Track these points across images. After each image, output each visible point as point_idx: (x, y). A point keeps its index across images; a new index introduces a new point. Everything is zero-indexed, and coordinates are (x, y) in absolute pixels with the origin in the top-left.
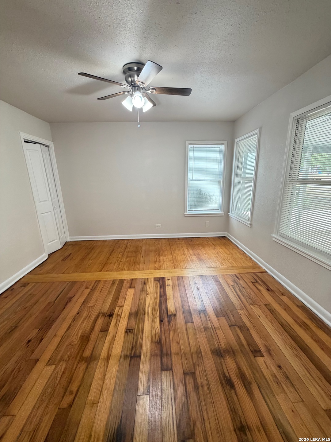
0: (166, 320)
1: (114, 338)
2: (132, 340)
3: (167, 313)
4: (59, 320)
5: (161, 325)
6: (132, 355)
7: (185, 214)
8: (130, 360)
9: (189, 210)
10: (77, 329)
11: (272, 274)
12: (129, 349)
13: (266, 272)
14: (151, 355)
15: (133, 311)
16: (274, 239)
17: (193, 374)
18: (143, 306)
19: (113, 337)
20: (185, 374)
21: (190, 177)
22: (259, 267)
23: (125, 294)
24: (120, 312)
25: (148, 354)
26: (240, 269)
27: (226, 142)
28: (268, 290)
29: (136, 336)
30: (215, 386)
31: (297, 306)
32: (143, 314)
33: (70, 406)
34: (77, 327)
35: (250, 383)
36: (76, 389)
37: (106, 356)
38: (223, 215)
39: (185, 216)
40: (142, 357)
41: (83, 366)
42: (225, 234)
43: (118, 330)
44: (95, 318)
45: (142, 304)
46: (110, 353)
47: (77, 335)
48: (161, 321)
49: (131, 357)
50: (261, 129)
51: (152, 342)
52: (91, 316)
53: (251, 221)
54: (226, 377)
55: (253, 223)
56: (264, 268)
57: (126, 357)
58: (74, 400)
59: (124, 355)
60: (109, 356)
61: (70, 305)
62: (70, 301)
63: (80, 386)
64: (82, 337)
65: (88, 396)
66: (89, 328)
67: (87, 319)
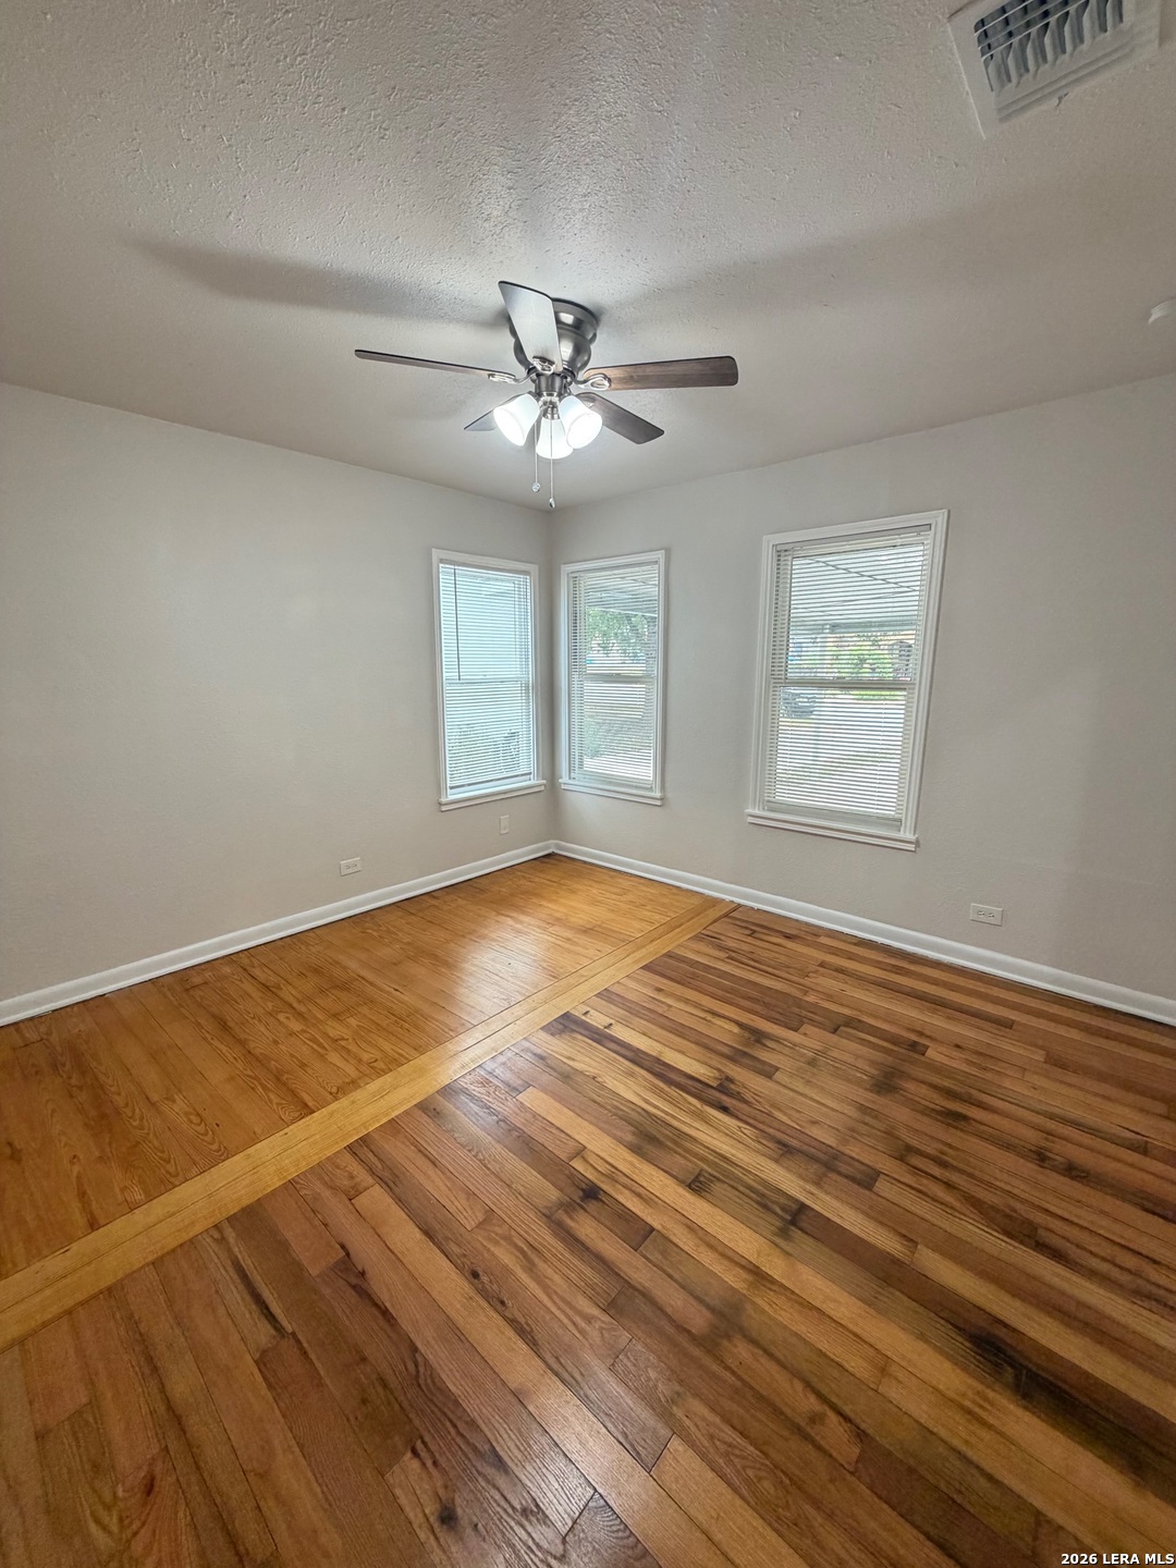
0: (726, 1100)
1: (692, 1227)
2: (737, 1193)
3: (711, 1087)
4: (435, 1353)
5: (737, 1118)
6: (789, 1218)
7: (443, 800)
8: (801, 1229)
9: (452, 788)
10: (559, 1308)
11: (757, 906)
12: (762, 1215)
13: (740, 906)
14: (818, 1184)
15: (629, 1138)
16: (750, 820)
17: (909, 1149)
18: (633, 1110)
19: (689, 1227)
20: (901, 1159)
21: (448, 673)
22: (715, 902)
23: (534, 1116)
24: (602, 1167)
25: (809, 1187)
26: (692, 918)
27: (534, 568)
28: (788, 937)
29: (727, 1177)
30: (953, 1137)
31: (855, 944)
32: (663, 1124)
33: (861, 1435)
34: (549, 1304)
35: (970, 1096)
36: (812, 1398)
37: (750, 1277)
38: (543, 788)
39: (444, 808)
40: (808, 1202)
41: (741, 1351)
42: (547, 847)
43: (673, 1205)
44: (556, 1235)
45: (622, 1107)
46: (744, 1262)
47: (589, 1319)
48: (724, 1109)
49: (793, 1222)
50: (668, 551)
51: (776, 1161)
52: (536, 1244)
53: (663, 788)
54: (942, 1112)
55: (669, 795)
56: (728, 898)
57: (783, 1233)
58: (846, 1419)
59: (775, 1235)
60: (754, 1269)
61: (385, 1283)
62: (363, 1274)
63: (808, 1385)
64: (612, 1307)
65: (853, 1375)
66: (588, 1271)
67: (536, 1260)
